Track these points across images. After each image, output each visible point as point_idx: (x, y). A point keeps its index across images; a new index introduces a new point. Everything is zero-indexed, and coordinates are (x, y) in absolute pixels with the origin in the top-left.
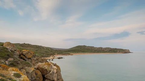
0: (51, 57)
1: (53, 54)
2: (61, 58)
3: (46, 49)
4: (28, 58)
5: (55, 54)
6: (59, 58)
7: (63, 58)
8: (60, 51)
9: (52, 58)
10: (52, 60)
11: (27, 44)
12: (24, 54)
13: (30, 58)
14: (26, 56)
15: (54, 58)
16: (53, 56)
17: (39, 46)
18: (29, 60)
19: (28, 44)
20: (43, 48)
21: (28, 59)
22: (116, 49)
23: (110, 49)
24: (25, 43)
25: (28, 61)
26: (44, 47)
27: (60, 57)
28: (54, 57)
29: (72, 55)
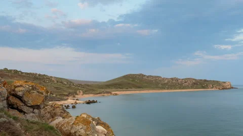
0: (69, 100)
1: (73, 94)
2: (94, 102)
3: (57, 82)
4: (31, 107)
5: (78, 92)
6: (89, 103)
7: (96, 102)
8: (88, 85)
9: (73, 102)
10: (74, 107)
11: (11, 71)
12: (20, 94)
13: (38, 107)
14: (25, 99)
15: (78, 102)
16: (74, 97)
17: (39, 75)
18: (36, 111)
19: (14, 70)
20: (50, 79)
21: (32, 110)
22: (205, 81)
23: (194, 81)
24: (6, 69)
25: (32, 114)
26: (51, 77)
27: (91, 100)
28: (77, 100)
29: (116, 94)
